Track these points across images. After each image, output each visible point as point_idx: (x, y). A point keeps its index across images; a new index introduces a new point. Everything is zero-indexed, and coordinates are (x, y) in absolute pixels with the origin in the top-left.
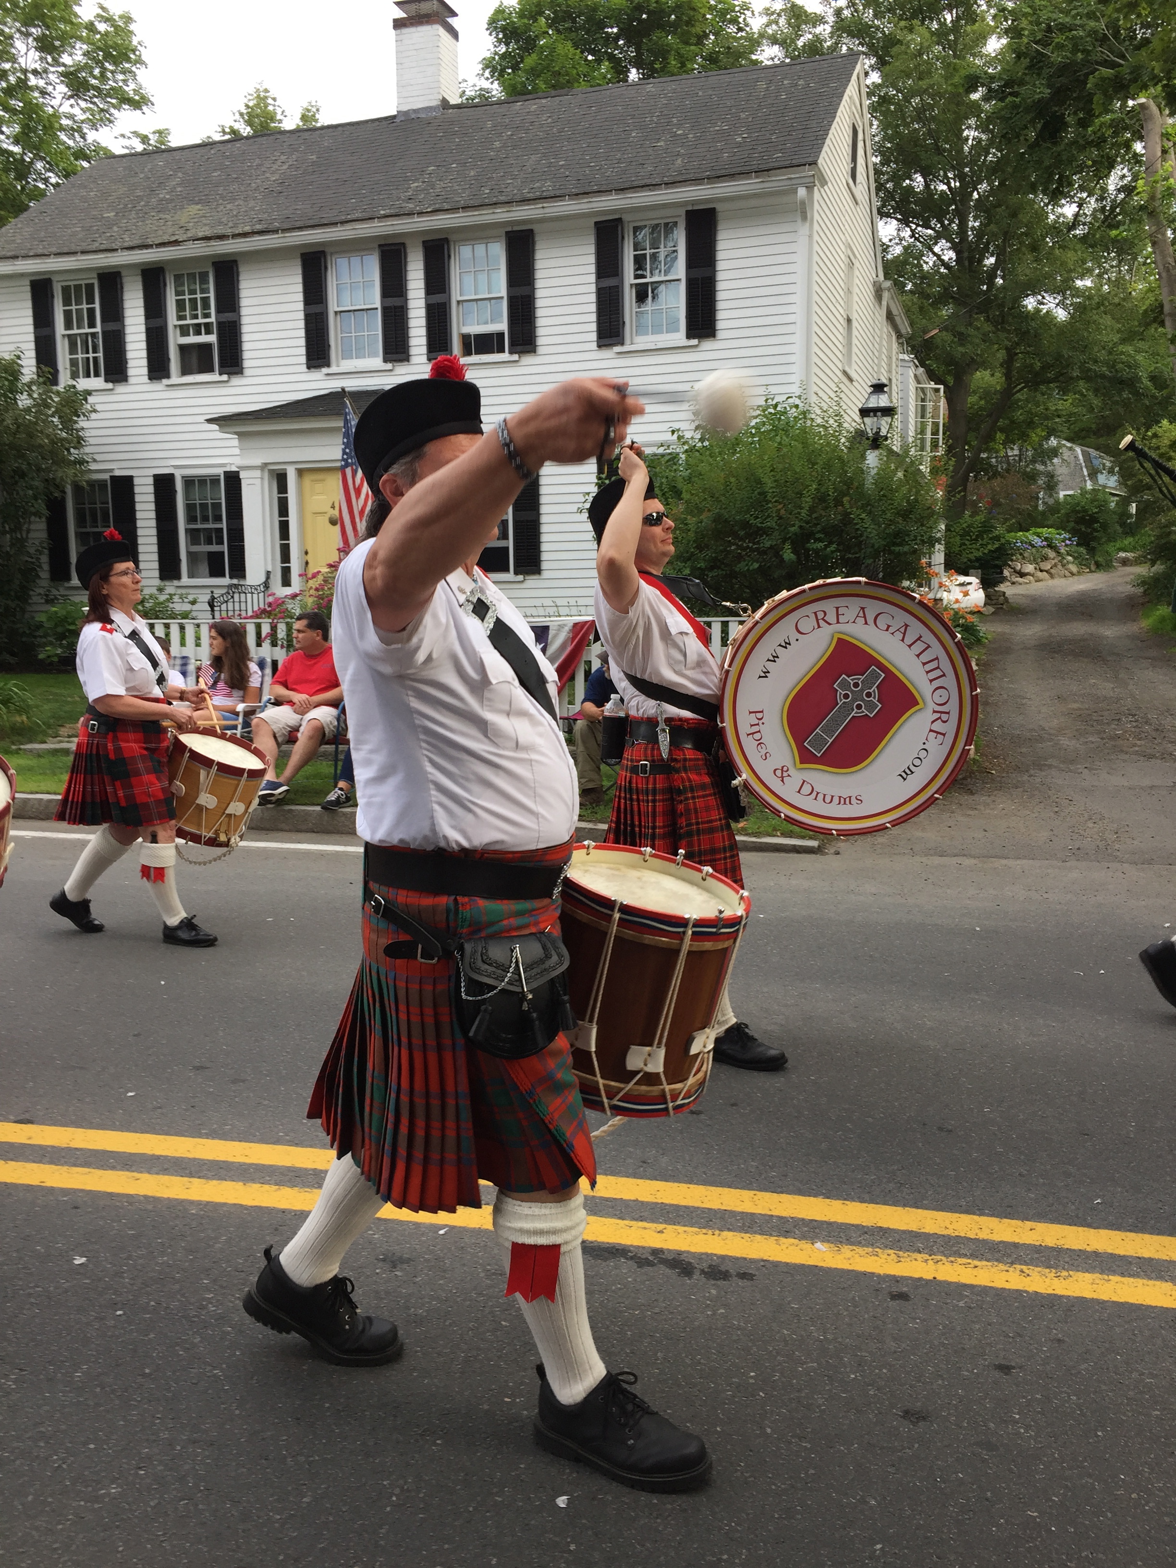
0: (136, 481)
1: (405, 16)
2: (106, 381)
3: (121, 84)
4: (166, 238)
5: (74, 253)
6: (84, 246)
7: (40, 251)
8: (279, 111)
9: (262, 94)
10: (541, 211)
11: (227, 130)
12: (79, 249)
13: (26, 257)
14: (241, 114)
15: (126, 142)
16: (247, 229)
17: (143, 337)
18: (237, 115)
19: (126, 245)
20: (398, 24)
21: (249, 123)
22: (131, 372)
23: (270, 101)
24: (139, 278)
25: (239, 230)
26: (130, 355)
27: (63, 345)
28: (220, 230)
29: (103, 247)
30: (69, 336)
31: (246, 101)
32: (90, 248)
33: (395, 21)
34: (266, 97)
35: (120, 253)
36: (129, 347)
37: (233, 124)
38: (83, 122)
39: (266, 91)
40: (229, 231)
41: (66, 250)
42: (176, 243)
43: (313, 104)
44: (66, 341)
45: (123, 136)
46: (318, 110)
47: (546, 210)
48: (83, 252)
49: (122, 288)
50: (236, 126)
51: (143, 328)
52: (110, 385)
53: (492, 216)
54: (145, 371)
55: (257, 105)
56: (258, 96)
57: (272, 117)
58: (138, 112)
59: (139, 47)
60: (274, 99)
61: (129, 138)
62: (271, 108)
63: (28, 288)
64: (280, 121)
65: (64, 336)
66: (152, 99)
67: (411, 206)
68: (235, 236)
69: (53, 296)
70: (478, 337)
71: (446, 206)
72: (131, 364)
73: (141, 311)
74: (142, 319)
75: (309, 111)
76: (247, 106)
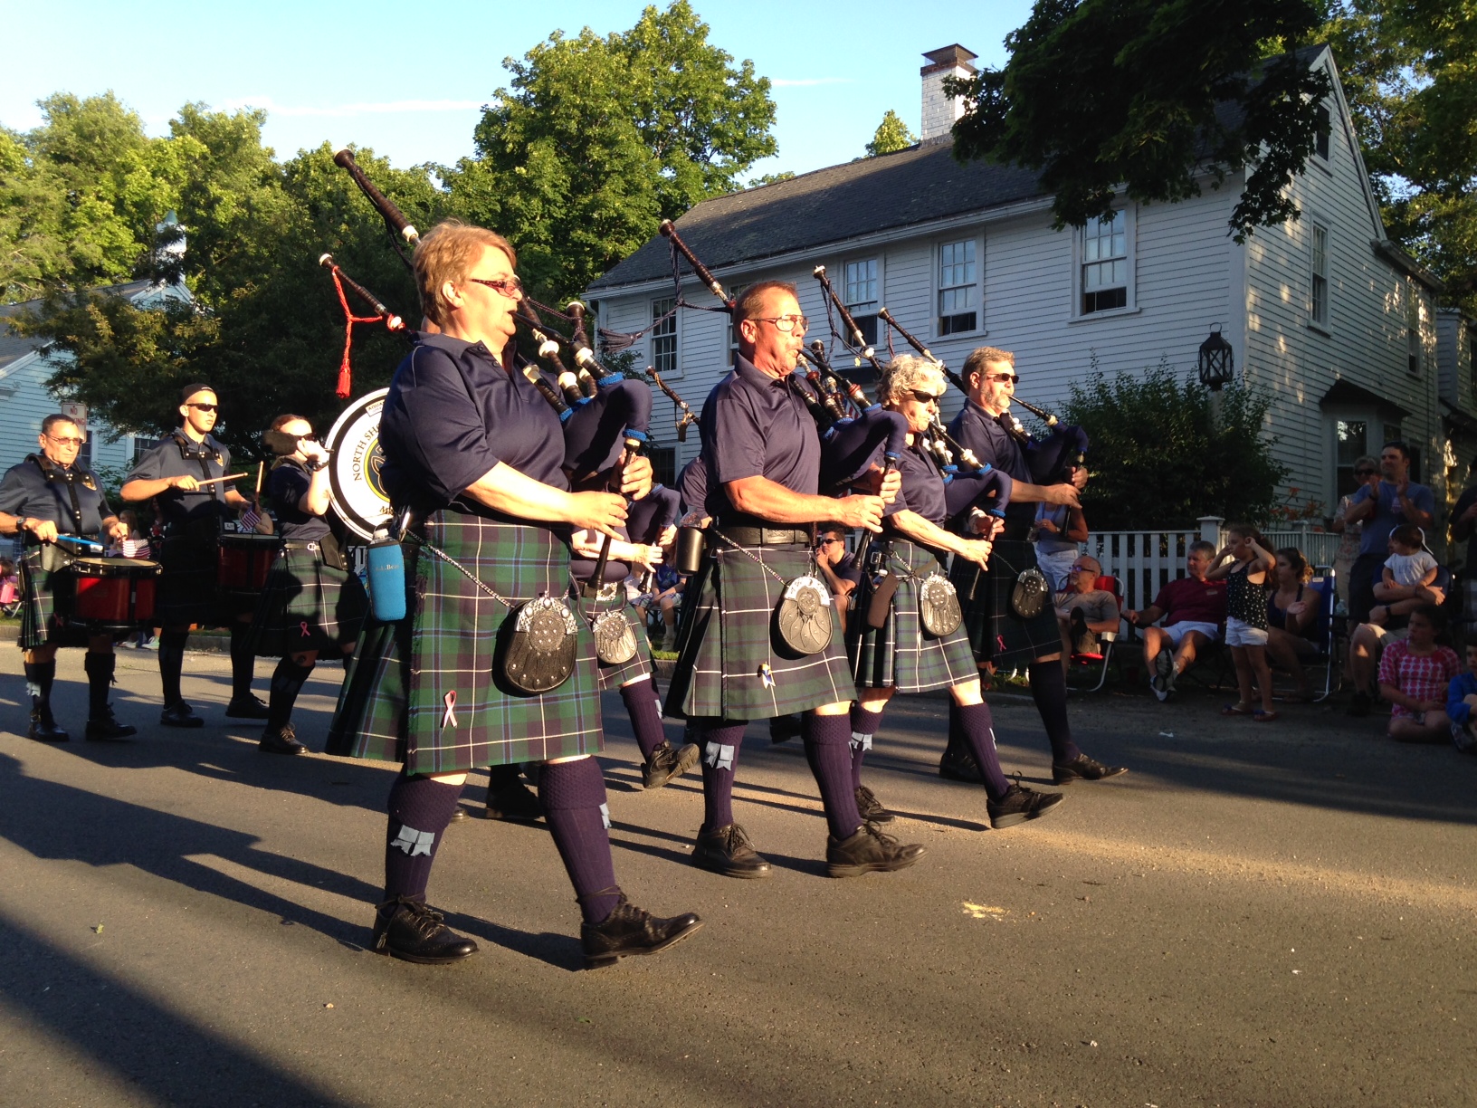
1: (932, 63)
4: (725, 260)
7: (639, 278)
10: (1005, 212)
12: (665, 273)
13: (628, 283)
16: (782, 248)
20: (925, 72)
25: (775, 250)
28: (762, 252)
30: (656, 340)
33: (922, 69)
40: (769, 251)
41: (656, 275)
42: (732, 263)
44: (654, 344)
47: (1010, 211)
53: (965, 220)
65: (652, 340)
67: (904, 218)
68: (773, 254)
70: (956, 318)
71: (931, 215)
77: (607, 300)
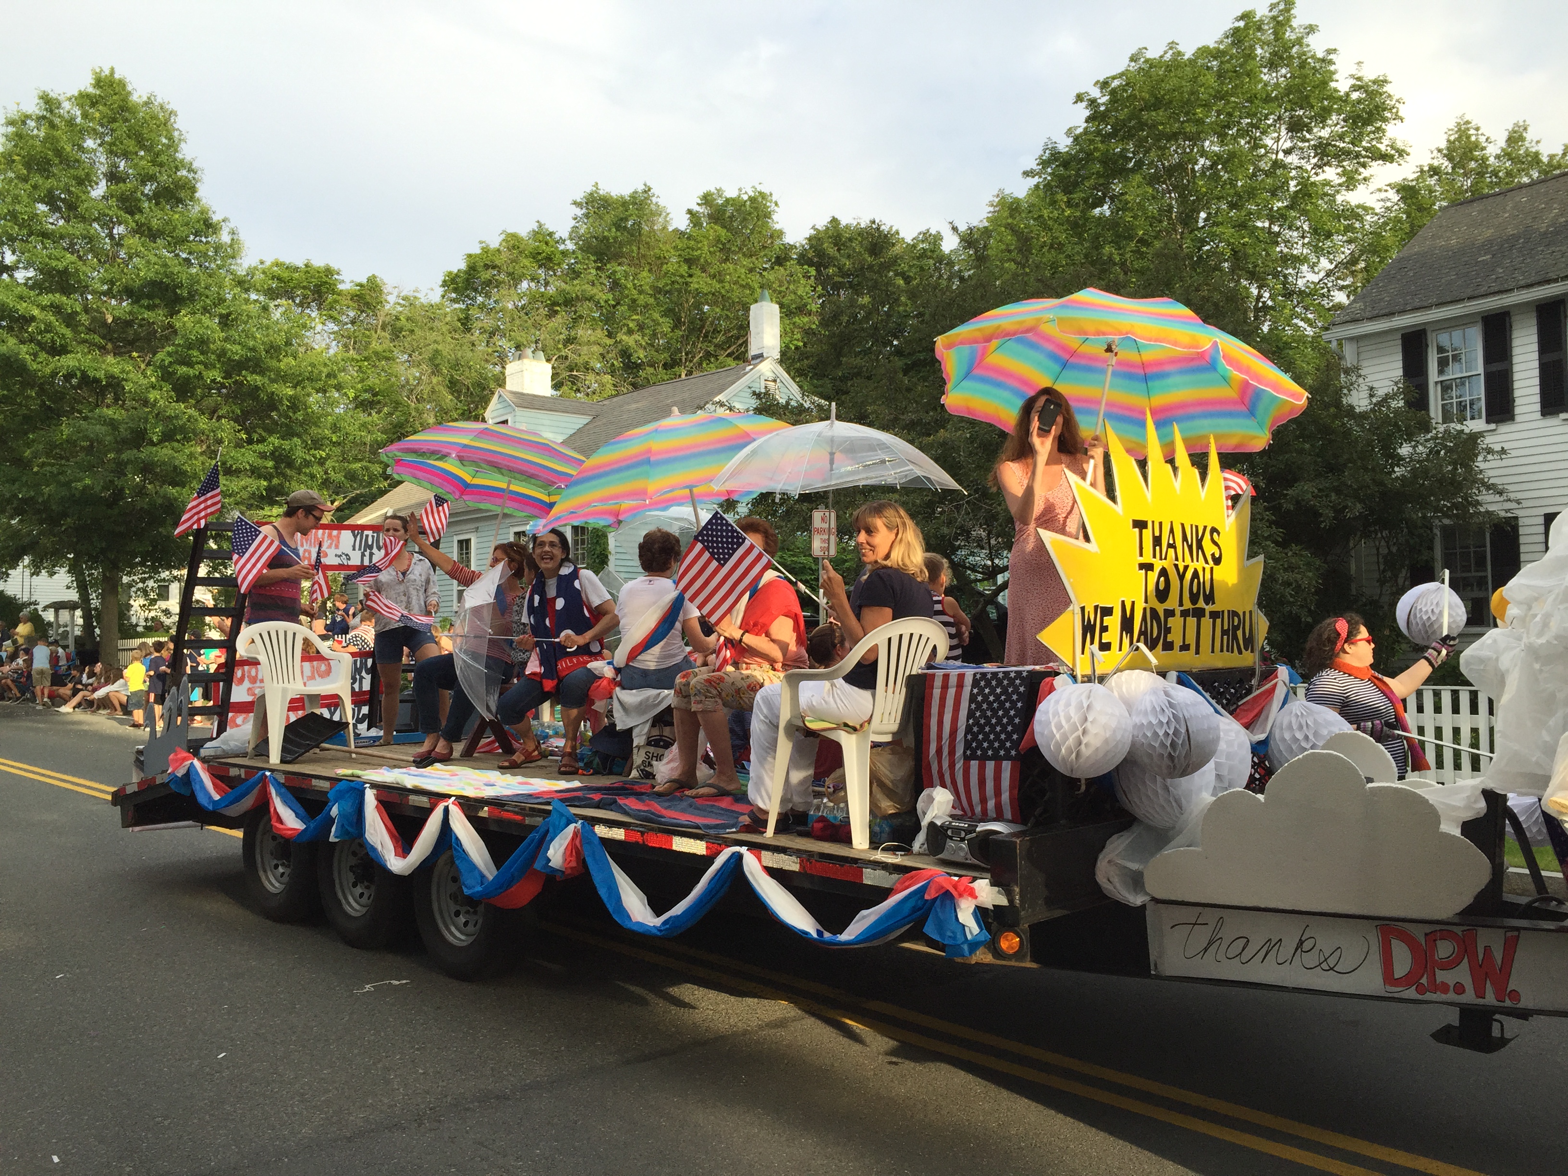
0: (1521, 522)
2: (1488, 422)
3: (1374, 143)
5: (1461, 300)
6: (1469, 292)
7: (1417, 304)
8: (1482, 139)
9: (1463, 127)
11: (1426, 168)
12: (1463, 296)
13: (1403, 312)
14: (1440, 151)
15: (1383, 195)
17: (1537, 372)
18: (1435, 152)
19: (1522, 283)
21: (1450, 158)
22: (1517, 410)
23: (1472, 132)
24: (1534, 314)
26: (1517, 393)
27: (1436, 391)
29: (1492, 290)
30: (1442, 382)
31: (1446, 137)
32: (1476, 293)
34: (1468, 129)
35: (1516, 293)
36: (1516, 385)
37: (1431, 162)
38: (1340, 185)
39: (1468, 122)
43: (1521, 124)
44: (1439, 387)
45: (1380, 190)
46: (1525, 129)
48: (1470, 298)
49: (1511, 327)
50: (1436, 163)
51: (1536, 364)
52: (1493, 426)
54: (1538, 407)
55: (1459, 139)
56: (1460, 130)
57: (1477, 146)
58: (1395, 164)
59: (1397, 105)
60: (1477, 129)
61: (1386, 191)
62: (1473, 138)
63: (1400, 342)
64: (1483, 149)
65: (1436, 383)
66: (1408, 150)
69: (1427, 346)
72: (1518, 402)
73: (1535, 347)
74: (1536, 356)
75: (1515, 132)
76: (1448, 141)
77: (1357, 339)
